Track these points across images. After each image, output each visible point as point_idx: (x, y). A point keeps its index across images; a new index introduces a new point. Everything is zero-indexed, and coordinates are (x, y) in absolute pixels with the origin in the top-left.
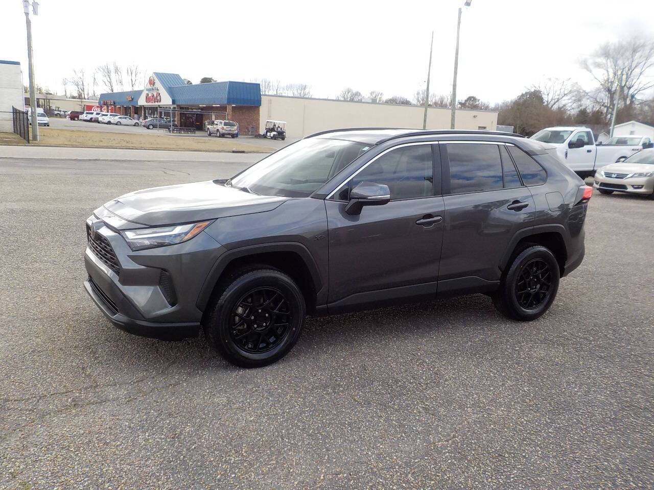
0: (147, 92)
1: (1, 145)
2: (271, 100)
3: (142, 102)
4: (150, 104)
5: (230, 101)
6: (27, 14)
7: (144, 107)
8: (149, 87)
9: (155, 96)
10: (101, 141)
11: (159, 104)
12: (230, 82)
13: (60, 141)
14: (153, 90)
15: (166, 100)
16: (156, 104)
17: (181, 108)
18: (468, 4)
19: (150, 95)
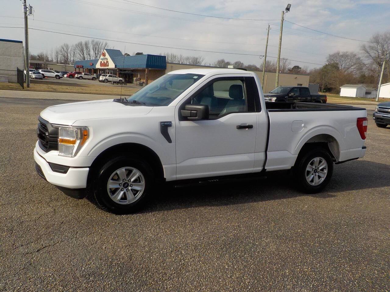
2: (171, 66)
3: (98, 66)
5: (147, 66)
8: (102, 57)
9: (106, 62)
14: (104, 59)
15: (112, 65)
16: (106, 67)
17: (121, 70)
18: (288, 9)
19: (103, 62)
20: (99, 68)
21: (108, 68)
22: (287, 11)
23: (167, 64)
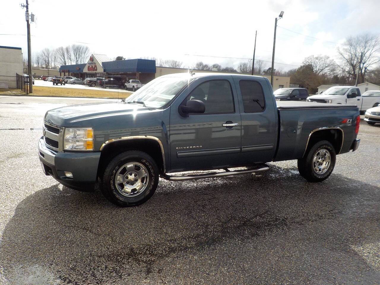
0: (89, 65)
2: (161, 70)
3: (85, 70)
4: (89, 72)
5: (138, 70)
6: (28, 21)
7: (87, 74)
8: (90, 62)
9: (94, 67)
11: (96, 72)
12: (139, 60)
14: (92, 64)
15: (100, 70)
16: (94, 72)
17: (109, 74)
18: (281, 16)
19: (90, 67)
21: (95, 73)
22: (280, 18)
23: (156, 68)
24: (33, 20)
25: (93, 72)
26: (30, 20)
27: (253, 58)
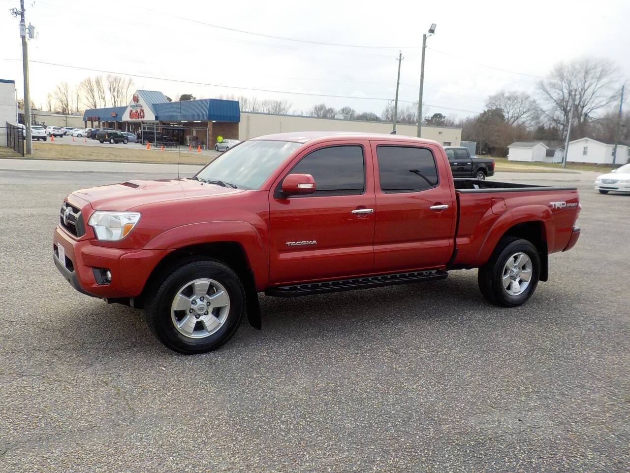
0: (131, 109)
1: (1, 158)
2: (249, 117)
3: (126, 117)
4: (134, 120)
5: (210, 117)
6: (23, 37)
7: (128, 123)
8: (133, 103)
9: (139, 112)
10: (91, 155)
12: (212, 100)
13: (53, 154)
14: (137, 106)
15: (150, 116)
16: (140, 119)
17: (164, 124)
18: (432, 31)
19: (134, 111)
20: (127, 121)
21: (142, 121)
22: (431, 34)
23: (241, 113)
24: (31, 36)
25: (137, 120)
26: (27, 36)
27: (395, 99)
